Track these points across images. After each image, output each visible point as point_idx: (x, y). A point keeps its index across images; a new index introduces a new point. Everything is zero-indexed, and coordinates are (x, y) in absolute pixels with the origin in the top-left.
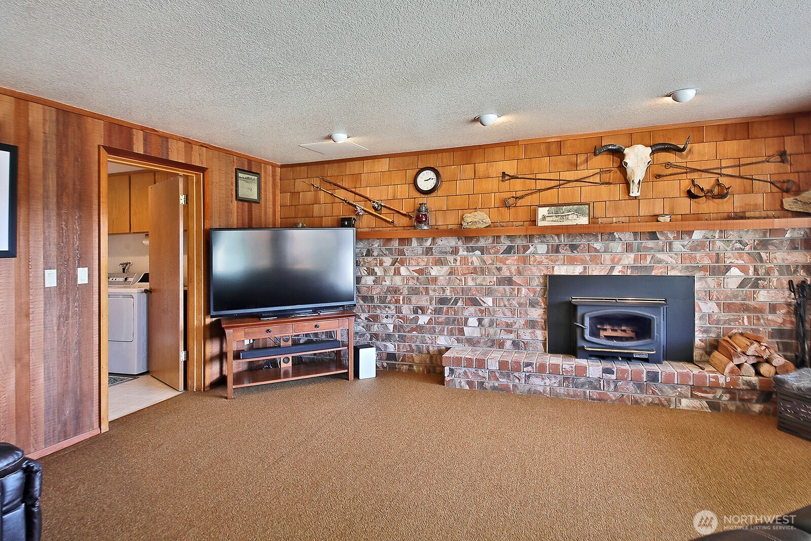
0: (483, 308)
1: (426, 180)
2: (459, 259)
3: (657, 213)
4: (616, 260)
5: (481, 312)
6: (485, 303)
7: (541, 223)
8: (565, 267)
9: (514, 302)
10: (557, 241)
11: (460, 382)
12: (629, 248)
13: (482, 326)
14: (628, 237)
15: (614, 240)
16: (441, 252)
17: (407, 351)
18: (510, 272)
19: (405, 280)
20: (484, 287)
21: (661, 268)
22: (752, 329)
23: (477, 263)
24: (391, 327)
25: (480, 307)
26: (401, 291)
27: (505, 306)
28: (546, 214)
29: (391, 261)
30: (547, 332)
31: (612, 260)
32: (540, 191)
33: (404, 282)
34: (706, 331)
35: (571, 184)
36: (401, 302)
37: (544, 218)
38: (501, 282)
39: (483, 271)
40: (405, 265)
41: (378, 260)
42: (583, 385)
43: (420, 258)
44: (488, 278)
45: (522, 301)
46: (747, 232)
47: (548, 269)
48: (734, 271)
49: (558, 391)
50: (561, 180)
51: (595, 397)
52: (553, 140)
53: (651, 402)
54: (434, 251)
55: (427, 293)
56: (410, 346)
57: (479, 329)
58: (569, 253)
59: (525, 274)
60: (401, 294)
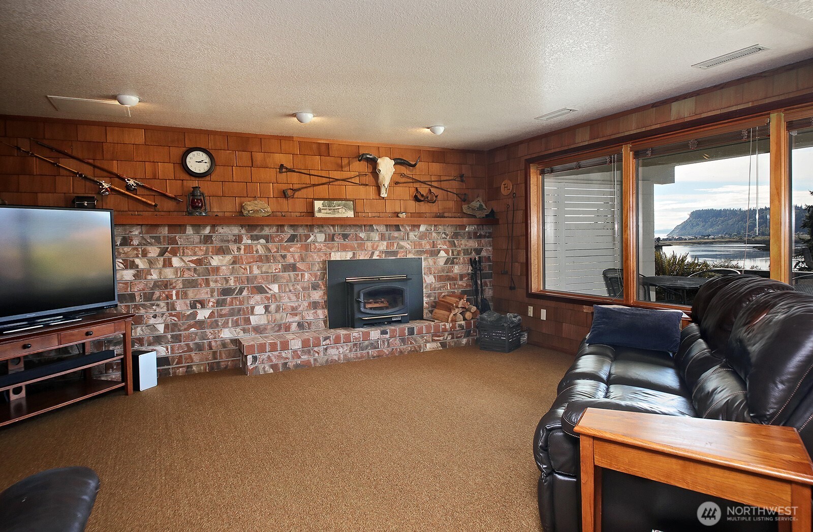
0: (269, 295)
1: (198, 162)
2: (243, 247)
3: (398, 210)
4: (375, 246)
5: (268, 299)
6: (271, 290)
7: (317, 215)
8: (339, 253)
9: (298, 287)
10: (333, 231)
11: (264, 368)
12: (383, 237)
13: (269, 312)
14: (382, 229)
15: (373, 230)
16: (222, 241)
17: (183, 352)
18: (294, 259)
19: (179, 272)
20: (270, 274)
21: (403, 252)
22: (452, 292)
23: (261, 251)
24: (161, 328)
25: (267, 295)
26: (174, 285)
27: (290, 291)
28: (321, 206)
29: (158, 250)
30: (326, 311)
31: (373, 247)
32: (314, 185)
33: (177, 274)
34: (429, 296)
35: (338, 183)
36: (174, 298)
37: (320, 210)
38: (286, 268)
39: (268, 260)
40: (178, 255)
41: (140, 250)
42: (367, 347)
43: (197, 247)
44: (274, 266)
45: (305, 285)
46: (448, 226)
47: (326, 255)
48: (442, 253)
49: (349, 356)
50: (331, 178)
51: (375, 355)
52: (322, 142)
53: (410, 351)
54: (214, 239)
55: (208, 284)
56: (187, 345)
57: (265, 316)
58: (342, 241)
59: (307, 260)
60: (174, 288)
